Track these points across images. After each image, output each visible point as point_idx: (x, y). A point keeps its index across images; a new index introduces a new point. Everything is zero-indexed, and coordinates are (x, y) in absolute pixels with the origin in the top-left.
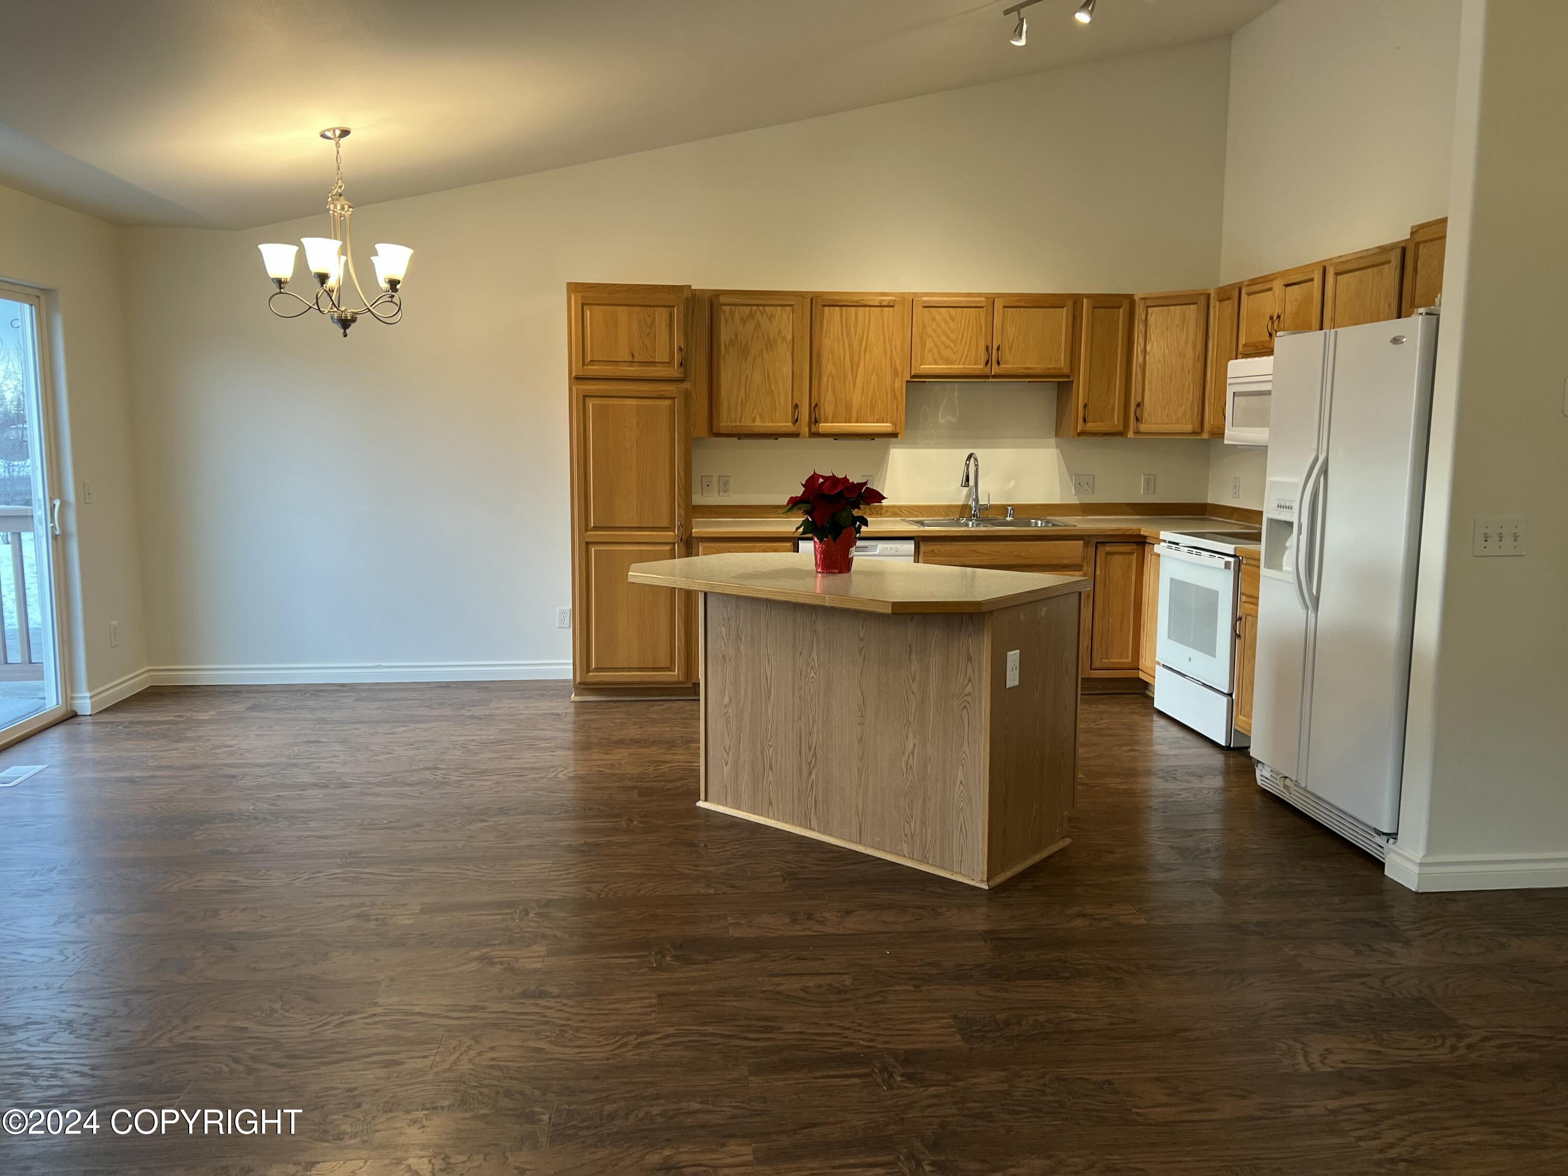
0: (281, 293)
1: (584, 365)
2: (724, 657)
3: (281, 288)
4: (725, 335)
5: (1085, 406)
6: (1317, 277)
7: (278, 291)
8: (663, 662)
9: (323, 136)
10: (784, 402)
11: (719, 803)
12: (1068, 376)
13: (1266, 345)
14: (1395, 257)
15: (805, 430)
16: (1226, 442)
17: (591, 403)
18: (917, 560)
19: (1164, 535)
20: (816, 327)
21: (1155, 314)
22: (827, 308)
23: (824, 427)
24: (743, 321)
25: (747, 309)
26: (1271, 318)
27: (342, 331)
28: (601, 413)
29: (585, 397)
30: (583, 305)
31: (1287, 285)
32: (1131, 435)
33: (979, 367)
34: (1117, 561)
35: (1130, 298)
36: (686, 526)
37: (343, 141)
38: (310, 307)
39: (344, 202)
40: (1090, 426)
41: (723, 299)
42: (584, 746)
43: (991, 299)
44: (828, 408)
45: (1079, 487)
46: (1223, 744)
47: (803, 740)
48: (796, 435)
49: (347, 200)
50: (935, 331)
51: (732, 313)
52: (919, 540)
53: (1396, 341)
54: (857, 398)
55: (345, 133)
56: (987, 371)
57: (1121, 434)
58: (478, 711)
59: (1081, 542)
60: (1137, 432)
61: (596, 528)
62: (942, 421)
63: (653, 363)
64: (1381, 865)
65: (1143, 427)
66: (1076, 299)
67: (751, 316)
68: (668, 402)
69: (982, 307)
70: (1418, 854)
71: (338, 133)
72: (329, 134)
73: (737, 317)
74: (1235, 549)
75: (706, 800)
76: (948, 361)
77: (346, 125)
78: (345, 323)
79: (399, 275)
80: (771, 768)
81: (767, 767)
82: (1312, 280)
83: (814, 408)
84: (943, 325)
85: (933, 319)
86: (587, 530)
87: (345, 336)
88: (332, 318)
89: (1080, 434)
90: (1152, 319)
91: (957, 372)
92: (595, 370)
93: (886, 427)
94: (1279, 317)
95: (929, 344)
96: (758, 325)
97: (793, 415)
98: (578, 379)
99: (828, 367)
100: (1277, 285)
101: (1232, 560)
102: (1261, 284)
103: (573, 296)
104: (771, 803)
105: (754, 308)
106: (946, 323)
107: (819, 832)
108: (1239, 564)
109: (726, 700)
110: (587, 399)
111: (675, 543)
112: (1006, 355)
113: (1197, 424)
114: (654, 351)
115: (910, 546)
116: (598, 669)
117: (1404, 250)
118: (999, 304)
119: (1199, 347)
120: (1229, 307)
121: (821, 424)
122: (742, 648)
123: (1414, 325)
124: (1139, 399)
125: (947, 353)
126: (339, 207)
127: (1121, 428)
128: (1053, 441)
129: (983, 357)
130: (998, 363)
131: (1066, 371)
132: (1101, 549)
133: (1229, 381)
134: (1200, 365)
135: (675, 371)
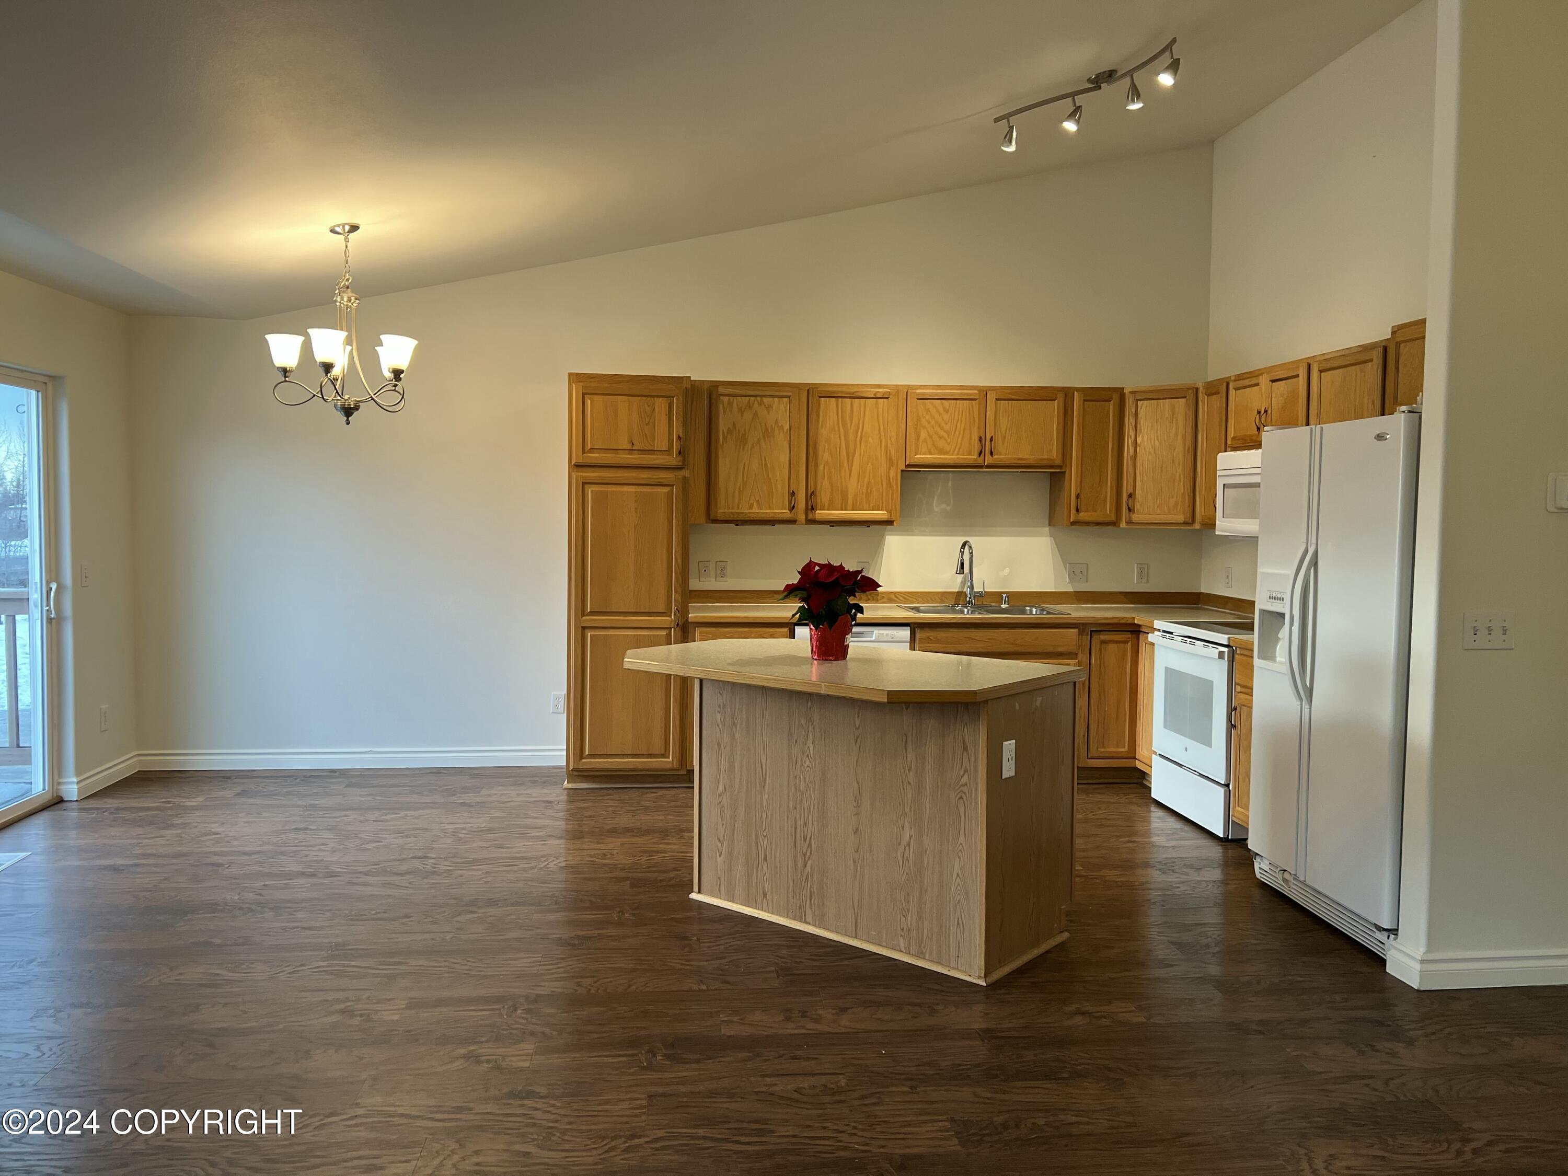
0: (286, 381)
1: (584, 452)
2: (719, 744)
3: (286, 377)
4: (723, 425)
5: (1078, 496)
6: (1302, 372)
7: (283, 379)
8: (657, 748)
9: (333, 231)
10: (781, 489)
11: (712, 895)
12: (1060, 467)
13: (1254, 438)
14: (1377, 356)
15: (802, 517)
16: (1217, 533)
17: (590, 490)
18: (912, 648)
19: (1158, 624)
20: (813, 417)
21: (1144, 407)
22: (822, 399)
23: (820, 514)
24: (741, 411)
25: (746, 400)
26: (1259, 412)
27: (346, 418)
28: (599, 500)
29: (584, 484)
30: (584, 394)
31: (1273, 381)
32: (1123, 525)
33: (973, 457)
34: (1112, 648)
35: (1120, 392)
36: (683, 611)
37: (352, 236)
38: (314, 395)
39: (351, 294)
40: (1083, 516)
41: (721, 390)
42: (576, 835)
43: (984, 392)
44: (824, 496)
45: (1073, 575)
46: (1222, 836)
47: (798, 830)
48: (793, 522)
49: (353, 292)
50: (929, 422)
51: (730, 403)
52: (914, 627)
53: (1380, 437)
54: (853, 486)
55: (354, 228)
56: (980, 461)
57: (1114, 524)
58: (470, 798)
59: (1076, 630)
60: (1130, 522)
61: (592, 613)
62: (936, 509)
63: (652, 451)
64: (1383, 962)
65: (1135, 517)
66: (1067, 393)
67: (749, 406)
68: (666, 489)
69: (975, 400)
70: (1419, 951)
71: (347, 228)
72: (338, 229)
73: (735, 407)
74: (1229, 638)
75: (699, 892)
76: (941, 451)
77: (355, 221)
78: (348, 411)
79: (403, 366)
80: (765, 859)
81: (762, 857)
82: (1297, 376)
83: (811, 495)
84: (937, 416)
85: (928, 411)
86: (583, 615)
87: (348, 423)
88: (335, 406)
89: (1073, 524)
90: (1141, 413)
91: (951, 462)
92: (595, 457)
93: (881, 514)
94: (1266, 411)
95: (923, 434)
96: (756, 414)
97: (790, 502)
98: (578, 466)
99: (824, 456)
100: (1264, 380)
101: (1226, 650)
102: (1248, 379)
103: (574, 386)
104: (765, 896)
105: (752, 399)
106: (940, 414)
107: (815, 925)
108: (1232, 654)
109: (721, 788)
110: (586, 486)
111: (671, 629)
112: (999, 446)
113: (1189, 515)
114: (654, 440)
115: (905, 633)
116: (591, 756)
117: (1385, 349)
118: (991, 397)
119: (1189, 438)
120: (1217, 401)
121: (817, 512)
122: (737, 736)
123: (1397, 422)
124: (1131, 490)
125: (941, 444)
126: (345, 299)
127: (1113, 518)
128: (1047, 529)
129: (976, 447)
130: (992, 454)
131: (1058, 462)
132: (1095, 637)
133: (1219, 473)
134: (1190, 457)
135: (673, 460)
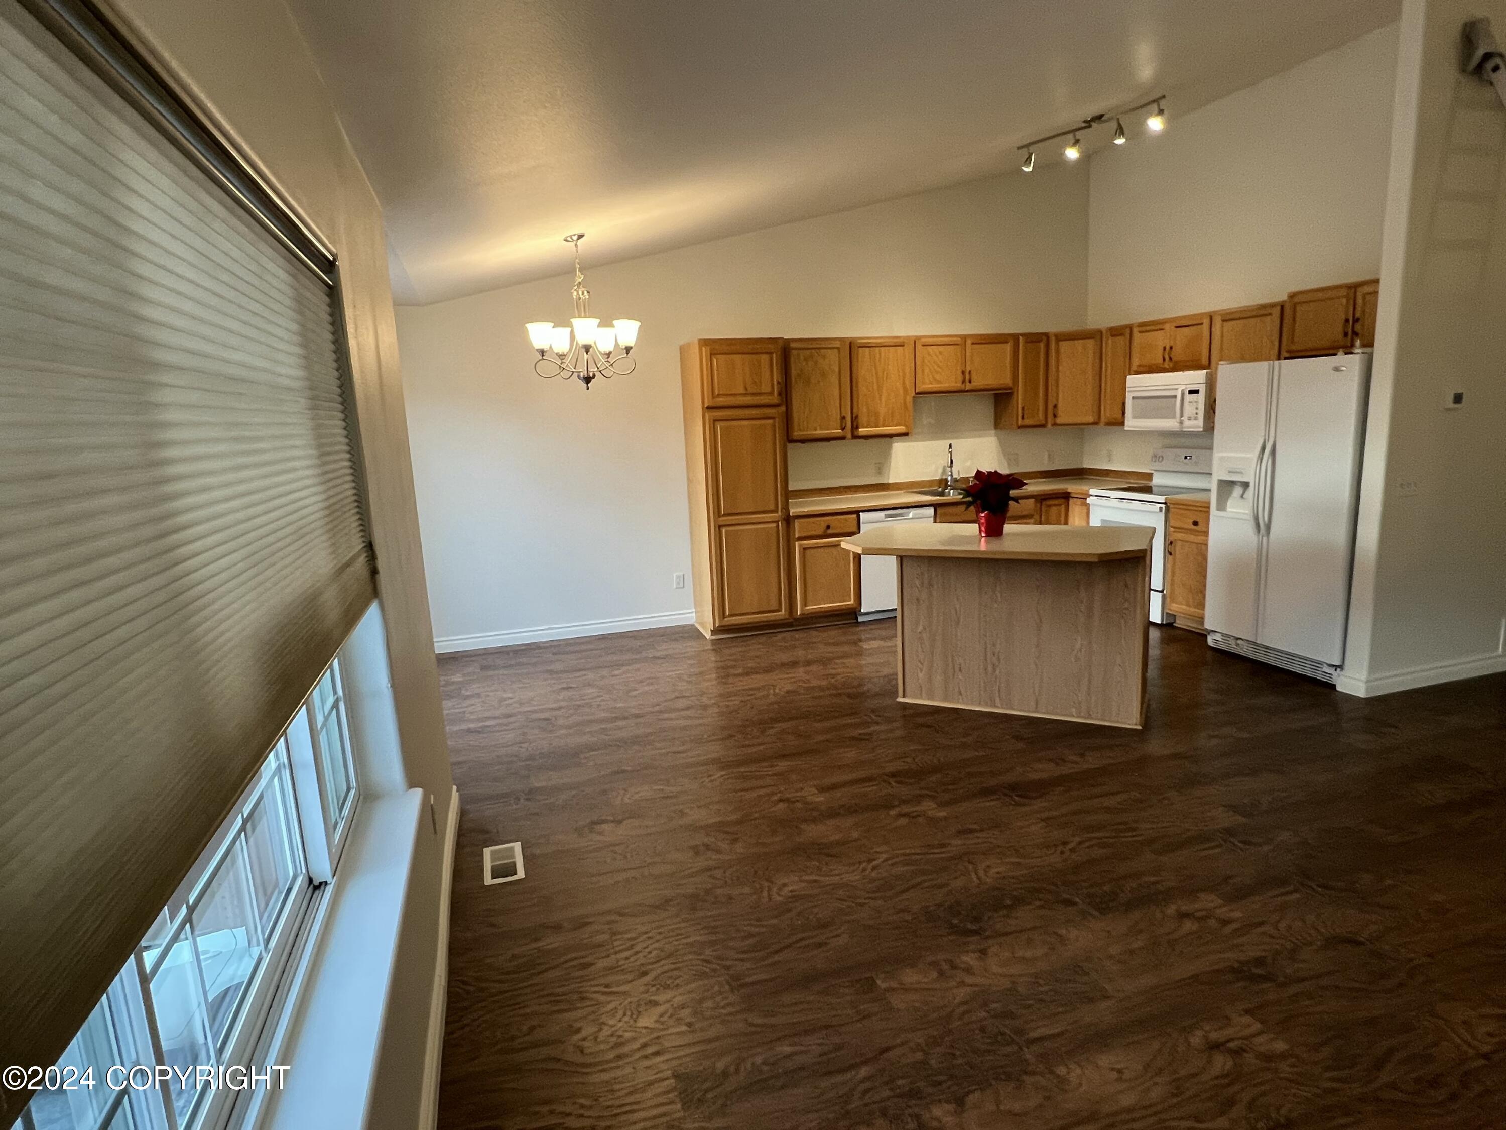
0: (543, 359)
1: (713, 397)
3: (543, 356)
4: (794, 372)
5: (1023, 409)
6: (1206, 322)
7: (541, 358)
9: (566, 240)
10: (835, 415)
11: (916, 697)
12: (1011, 389)
13: (1161, 366)
14: (1276, 312)
15: (849, 436)
16: (1126, 429)
17: (719, 426)
18: (935, 522)
19: (1092, 492)
20: (854, 360)
21: (1065, 346)
22: (860, 349)
23: (862, 431)
24: (806, 360)
25: (808, 352)
26: (1165, 349)
27: (586, 385)
28: (726, 432)
29: (715, 421)
30: (711, 354)
31: (1177, 327)
32: (1049, 426)
33: (959, 385)
34: (1054, 510)
35: (1046, 335)
36: (786, 508)
37: (580, 241)
38: (573, 372)
39: (583, 289)
40: (1027, 422)
41: (793, 345)
43: (964, 338)
44: (863, 419)
45: (1009, 461)
47: (988, 650)
48: (843, 438)
49: (584, 287)
50: (929, 361)
51: (798, 355)
52: (936, 506)
53: (1337, 369)
54: (882, 411)
55: (580, 237)
56: (963, 387)
57: (1043, 426)
59: (1033, 500)
60: (1055, 424)
61: (725, 515)
62: (925, 423)
63: (760, 394)
64: (1333, 687)
65: (1059, 421)
66: (1015, 337)
67: (812, 356)
68: (770, 421)
69: (957, 344)
70: (1364, 675)
71: (575, 238)
72: (569, 239)
73: (802, 358)
74: (1166, 498)
75: (904, 696)
76: (939, 382)
77: (579, 232)
78: (588, 380)
79: (632, 344)
80: (960, 670)
81: (957, 669)
82: (1202, 324)
83: (855, 419)
84: (935, 357)
85: (929, 354)
86: (719, 517)
87: (588, 389)
88: (579, 377)
89: (1019, 428)
90: (1062, 350)
91: (934, 390)
92: (721, 401)
93: (901, 429)
94: (1171, 348)
95: (927, 370)
96: (816, 363)
97: (841, 425)
98: (708, 408)
99: (863, 389)
100: (1167, 327)
101: (1163, 506)
102: (1156, 326)
103: (704, 348)
104: (961, 694)
105: (813, 351)
106: (936, 355)
107: (1002, 708)
108: (1168, 510)
109: (920, 628)
110: (717, 423)
111: (778, 521)
112: (974, 377)
113: (1097, 418)
114: (761, 386)
115: (931, 511)
117: (1282, 308)
118: (969, 342)
119: (1097, 365)
120: (1121, 341)
121: (860, 430)
122: (934, 593)
124: (1055, 402)
125: (938, 377)
126: (580, 293)
127: (1043, 422)
128: (993, 432)
129: (960, 378)
130: (970, 382)
131: (1011, 385)
132: (1044, 503)
133: (1127, 389)
134: (1097, 378)
135: (775, 399)
